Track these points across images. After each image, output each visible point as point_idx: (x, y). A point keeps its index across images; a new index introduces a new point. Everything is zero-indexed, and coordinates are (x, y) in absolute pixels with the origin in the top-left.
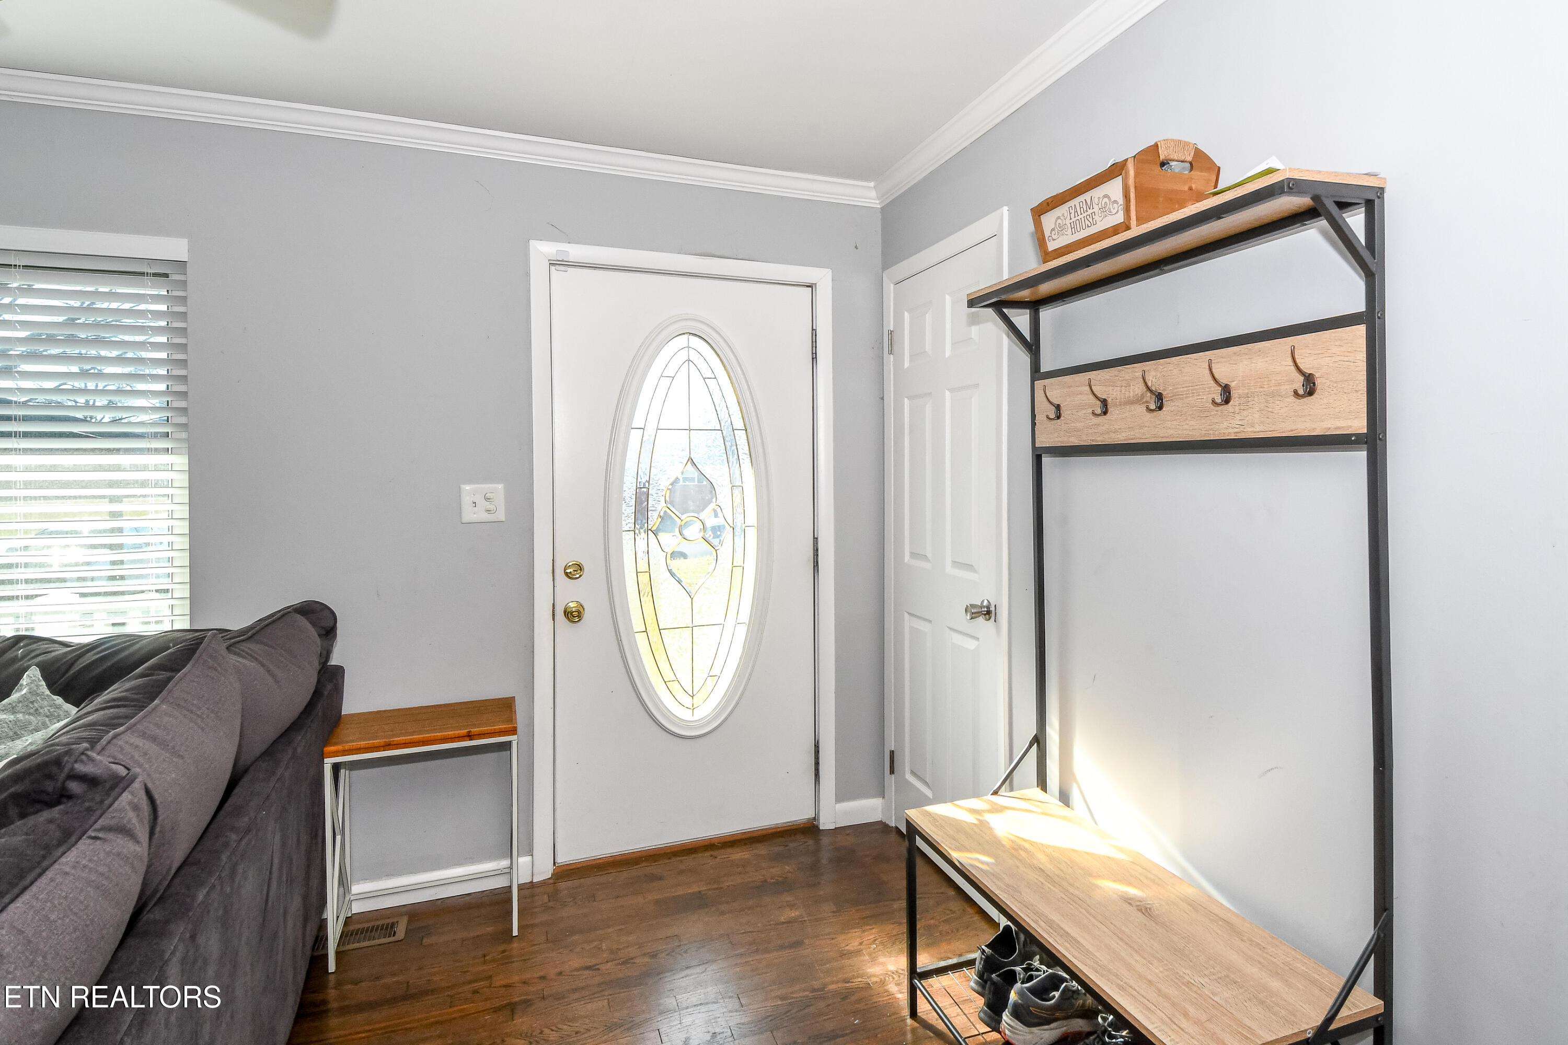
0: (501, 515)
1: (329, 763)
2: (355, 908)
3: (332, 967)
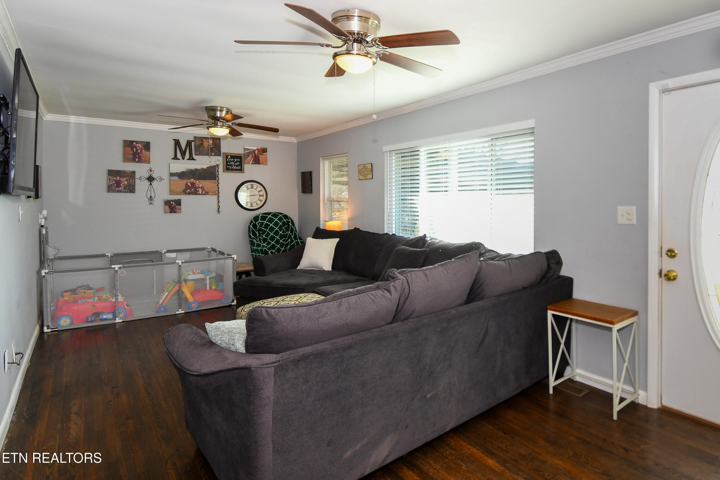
0: (634, 222)
1: (550, 313)
2: (578, 379)
3: (551, 392)
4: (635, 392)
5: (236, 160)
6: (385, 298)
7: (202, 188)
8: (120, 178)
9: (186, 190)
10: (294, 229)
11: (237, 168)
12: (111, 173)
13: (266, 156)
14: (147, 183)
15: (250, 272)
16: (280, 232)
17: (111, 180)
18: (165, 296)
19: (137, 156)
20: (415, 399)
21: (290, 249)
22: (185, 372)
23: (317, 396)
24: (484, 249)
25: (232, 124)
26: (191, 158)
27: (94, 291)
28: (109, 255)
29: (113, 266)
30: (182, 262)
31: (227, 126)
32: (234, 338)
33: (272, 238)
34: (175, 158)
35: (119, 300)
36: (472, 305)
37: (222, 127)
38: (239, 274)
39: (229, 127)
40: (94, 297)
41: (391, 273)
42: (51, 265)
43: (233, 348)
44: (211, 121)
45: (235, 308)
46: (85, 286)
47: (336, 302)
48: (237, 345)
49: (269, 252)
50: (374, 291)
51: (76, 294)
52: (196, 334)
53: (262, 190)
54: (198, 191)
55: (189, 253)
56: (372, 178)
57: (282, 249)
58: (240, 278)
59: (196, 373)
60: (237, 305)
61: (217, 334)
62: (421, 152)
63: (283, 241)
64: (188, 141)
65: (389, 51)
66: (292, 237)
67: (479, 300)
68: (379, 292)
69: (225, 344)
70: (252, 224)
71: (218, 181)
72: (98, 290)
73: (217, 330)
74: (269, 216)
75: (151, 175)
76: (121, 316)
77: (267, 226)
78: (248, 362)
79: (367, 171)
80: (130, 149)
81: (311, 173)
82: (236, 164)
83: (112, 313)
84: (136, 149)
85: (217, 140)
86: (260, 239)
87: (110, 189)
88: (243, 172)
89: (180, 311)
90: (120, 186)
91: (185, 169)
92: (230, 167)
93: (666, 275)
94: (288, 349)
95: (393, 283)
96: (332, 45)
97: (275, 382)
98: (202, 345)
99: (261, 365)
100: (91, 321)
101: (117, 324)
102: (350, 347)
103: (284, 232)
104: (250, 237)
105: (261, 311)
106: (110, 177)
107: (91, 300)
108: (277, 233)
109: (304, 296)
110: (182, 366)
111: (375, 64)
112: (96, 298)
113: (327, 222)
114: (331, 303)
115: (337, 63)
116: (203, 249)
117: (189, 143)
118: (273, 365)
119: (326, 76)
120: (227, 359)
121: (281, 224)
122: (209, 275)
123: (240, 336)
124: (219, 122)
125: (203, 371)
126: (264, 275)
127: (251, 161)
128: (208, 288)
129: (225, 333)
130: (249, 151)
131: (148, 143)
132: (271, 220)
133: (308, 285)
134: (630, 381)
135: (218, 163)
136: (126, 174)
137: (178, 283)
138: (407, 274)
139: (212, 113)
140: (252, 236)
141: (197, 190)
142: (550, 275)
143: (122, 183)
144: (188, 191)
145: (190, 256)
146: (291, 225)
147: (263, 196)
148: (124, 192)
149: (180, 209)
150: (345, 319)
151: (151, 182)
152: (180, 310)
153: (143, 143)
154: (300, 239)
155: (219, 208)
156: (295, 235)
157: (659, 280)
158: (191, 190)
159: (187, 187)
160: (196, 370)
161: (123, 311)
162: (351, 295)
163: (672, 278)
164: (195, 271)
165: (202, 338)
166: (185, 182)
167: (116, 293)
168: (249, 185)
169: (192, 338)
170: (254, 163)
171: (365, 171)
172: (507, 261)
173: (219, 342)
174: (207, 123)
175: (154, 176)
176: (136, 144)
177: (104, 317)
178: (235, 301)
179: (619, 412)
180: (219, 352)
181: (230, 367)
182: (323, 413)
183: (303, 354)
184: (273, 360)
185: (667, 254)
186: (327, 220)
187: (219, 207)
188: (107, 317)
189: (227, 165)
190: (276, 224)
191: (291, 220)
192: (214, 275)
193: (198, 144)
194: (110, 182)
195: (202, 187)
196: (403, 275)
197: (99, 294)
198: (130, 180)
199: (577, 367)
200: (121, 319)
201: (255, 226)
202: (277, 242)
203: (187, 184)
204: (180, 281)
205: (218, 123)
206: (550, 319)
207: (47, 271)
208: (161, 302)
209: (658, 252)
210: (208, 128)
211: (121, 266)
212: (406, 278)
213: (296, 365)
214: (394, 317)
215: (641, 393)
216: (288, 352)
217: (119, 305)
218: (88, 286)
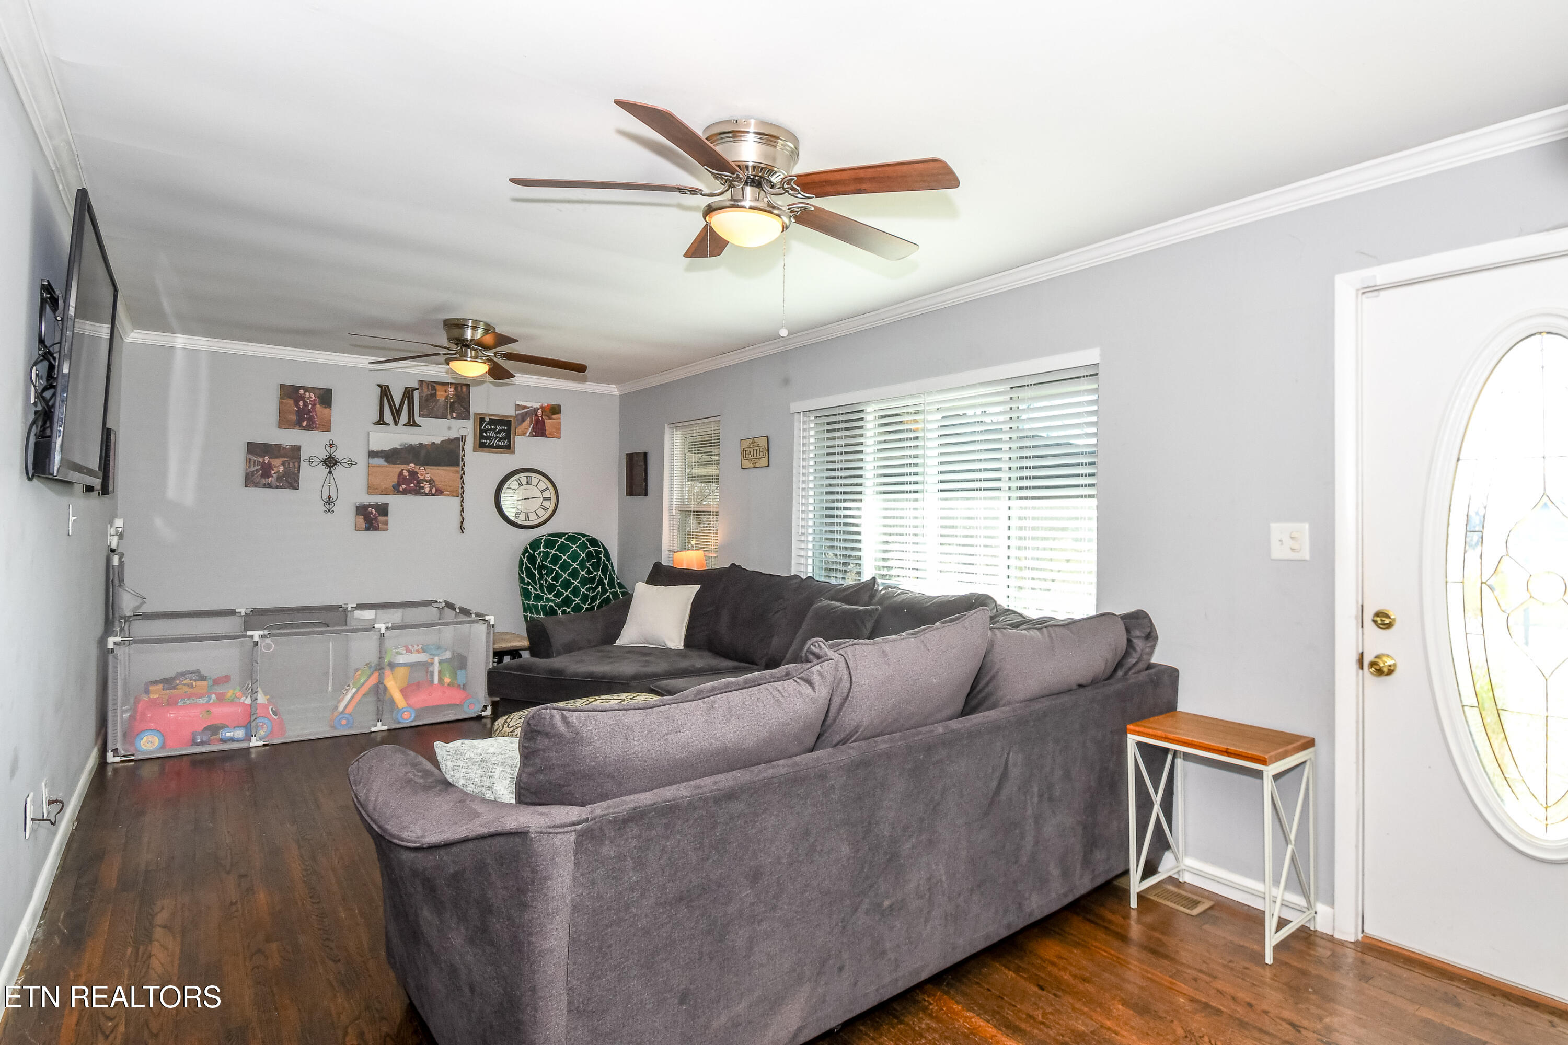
0: (1306, 555)
1: (1132, 740)
2: (1187, 878)
3: (1134, 904)
4: (1310, 906)
5: (498, 428)
6: (802, 697)
7: (431, 482)
8: (271, 460)
9: (399, 484)
10: (610, 567)
11: (500, 443)
12: (253, 448)
13: (558, 420)
14: (323, 470)
15: (520, 652)
16: (582, 573)
17: (253, 463)
18: (349, 696)
19: (306, 416)
20: (859, 910)
21: (600, 606)
22: (391, 842)
23: (660, 897)
24: (994, 608)
25: (495, 353)
26: (412, 423)
27: (211, 682)
28: (243, 611)
29: (249, 633)
30: (387, 628)
31: (484, 358)
32: (492, 774)
33: (566, 585)
34: (381, 421)
35: (259, 701)
36: (976, 719)
37: (475, 359)
38: (499, 655)
39: (489, 360)
40: (209, 694)
41: (815, 646)
42: (126, 628)
43: (489, 795)
44: (454, 347)
45: (488, 722)
46: (193, 672)
47: (704, 703)
48: (498, 788)
49: (559, 612)
50: (779, 683)
51: (175, 688)
52: (414, 765)
53: (548, 489)
54: (423, 487)
55: (401, 610)
56: (768, 466)
57: (585, 607)
58: (500, 661)
59: (415, 845)
60: (492, 716)
61: (457, 764)
62: (868, 413)
63: (586, 590)
64: (406, 388)
65: (814, 204)
66: (606, 582)
67: (988, 709)
68: (789, 685)
69: (473, 786)
70: (527, 554)
71: (462, 469)
72: (217, 682)
73: (459, 756)
74: (561, 540)
75: (331, 455)
76: (262, 733)
77: (555, 559)
78: (522, 820)
79: (758, 451)
80: (291, 402)
81: (645, 454)
82: (498, 435)
83: (244, 727)
84: (305, 402)
85: (463, 389)
86: (541, 585)
87: (250, 480)
88: (513, 453)
89: (380, 727)
90: (269, 476)
91: (400, 443)
92: (488, 442)
93: (1372, 664)
94: (604, 797)
95: (818, 667)
96: (702, 191)
97: (577, 864)
98: (426, 788)
99: (550, 827)
100: (203, 743)
101: (253, 751)
102: (730, 795)
103: (589, 572)
104: (522, 580)
105: (552, 717)
106: (251, 457)
107: (202, 701)
108: (574, 574)
109: (629, 697)
110: (385, 830)
111: (786, 229)
112: (213, 696)
113: (675, 552)
114: (693, 703)
115: (711, 227)
116: (429, 603)
117: (408, 393)
118: (573, 828)
119: (685, 256)
120: (478, 815)
121: (583, 555)
122: (438, 655)
123: (503, 771)
124: (469, 350)
125: (427, 839)
126: (548, 655)
127: (530, 431)
128: (436, 681)
129: (474, 763)
130: (526, 410)
131: (329, 391)
132: (563, 548)
133: (636, 677)
134: (1299, 883)
135: (463, 433)
136: (282, 452)
137: (376, 670)
138: (845, 649)
139: (456, 332)
140: (526, 579)
141: (422, 485)
142: (1132, 661)
143: (273, 470)
144: (404, 486)
145: (403, 616)
146: (603, 558)
147: (549, 499)
148: (277, 487)
149: (386, 523)
150: (721, 738)
151: (330, 469)
152: (379, 724)
153: (317, 392)
154: (621, 586)
155: (462, 523)
156: (612, 579)
157: (1357, 675)
158: (408, 485)
159: (401, 480)
160: (413, 838)
161: (264, 724)
162: (733, 689)
163: (1386, 670)
164: (410, 647)
165: (427, 773)
166: (397, 468)
167: (254, 686)
168: (523, 477)
169: (407, 773)
170: (534, 433)
171: (755, 452)
172: (1045, 629)
173: (462, 782)
174: (446, 351)
175: (338, 455)
176: (305, 392)
177: (228, 734)
178: (489, 708)
179: (1278, 948)
180: (462, 801)
181: (483, 831)
182: (672, 932)
183: (635, 809)
184: (574, 819)
185: (1375, 622)
186: (676, 549)
187: (463, 519)
188: (233, 735)
189: (481, 437)
190: (574, 556)
191: (605, 548)
192: (448, 655)
193: (425, 394)
194: (250, 466)
195: (430, 480)
196: (838, 652)
197: (219, 689)
198: (289, 463)
199: (1186, 854)
200: (261, 739)
201: (532, 559)
202: (575, 592)
203: (401, 474)
204: (380, 667)
205: (466, 352)
206: (1132, 751)
207: (118, 639)
208: (341, 708)
209: (1356, 618)
210: (447, 362)
211: (266, 632)
212: (845, 658)
213: (619, 829)
214: (818, 738)
215: (1321, 908)
216: (604, 804)
217: (258, 711)
218: (198, 671)
